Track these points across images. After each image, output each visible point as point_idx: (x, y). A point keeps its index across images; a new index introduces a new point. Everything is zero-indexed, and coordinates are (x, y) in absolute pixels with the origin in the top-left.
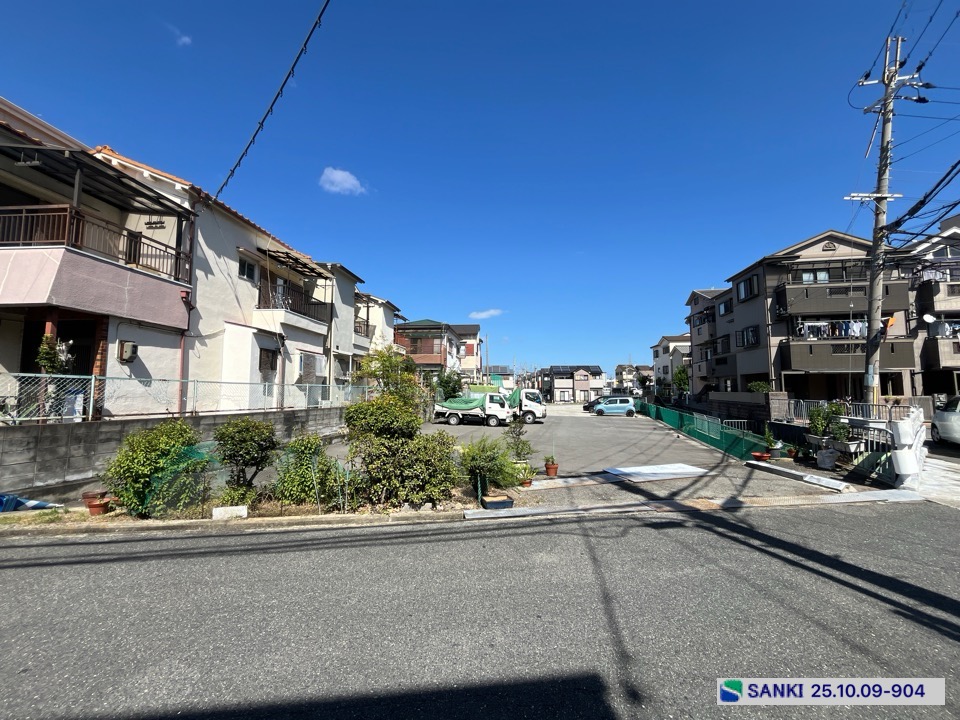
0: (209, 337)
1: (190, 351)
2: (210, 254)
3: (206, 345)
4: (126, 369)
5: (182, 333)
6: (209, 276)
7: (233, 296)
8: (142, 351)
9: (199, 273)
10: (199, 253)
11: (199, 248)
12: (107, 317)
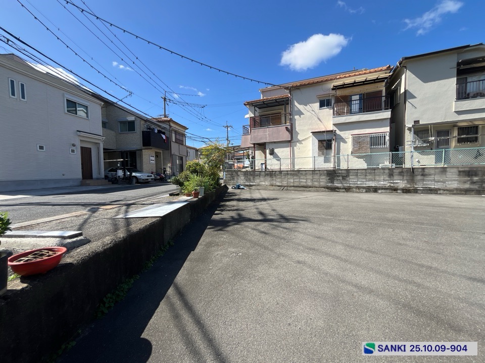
0: (303, 140)
1: (295, 148)
2: (301, 107)
3: (302, 144)
4: (272, 156)
5: (290, 142)
6: (301, 116)
7: (316, 119)
8: (276, 151)
9: (296, 117)
10: (296, 109)
11: (295, 108)
12: (265, 143)
